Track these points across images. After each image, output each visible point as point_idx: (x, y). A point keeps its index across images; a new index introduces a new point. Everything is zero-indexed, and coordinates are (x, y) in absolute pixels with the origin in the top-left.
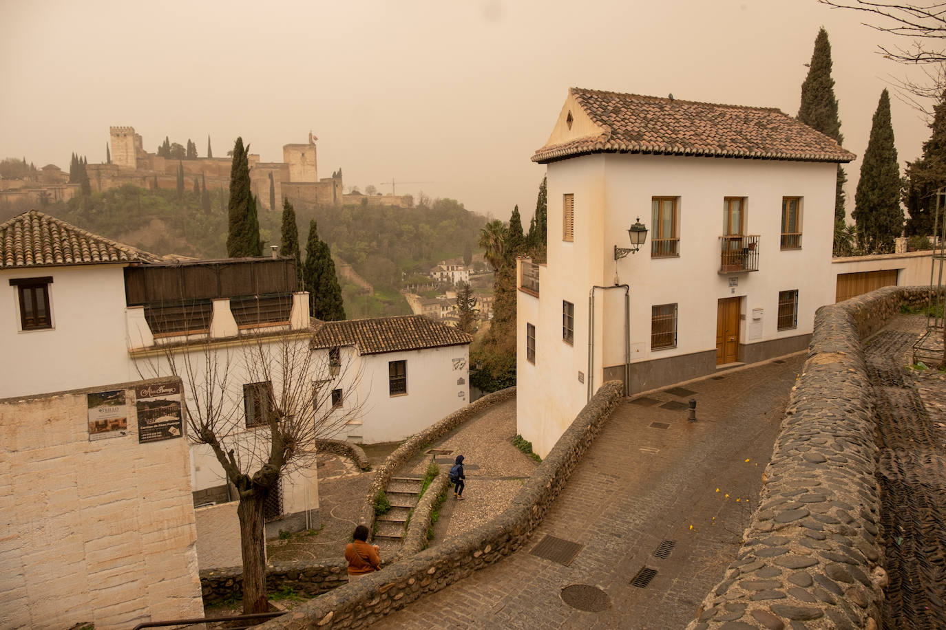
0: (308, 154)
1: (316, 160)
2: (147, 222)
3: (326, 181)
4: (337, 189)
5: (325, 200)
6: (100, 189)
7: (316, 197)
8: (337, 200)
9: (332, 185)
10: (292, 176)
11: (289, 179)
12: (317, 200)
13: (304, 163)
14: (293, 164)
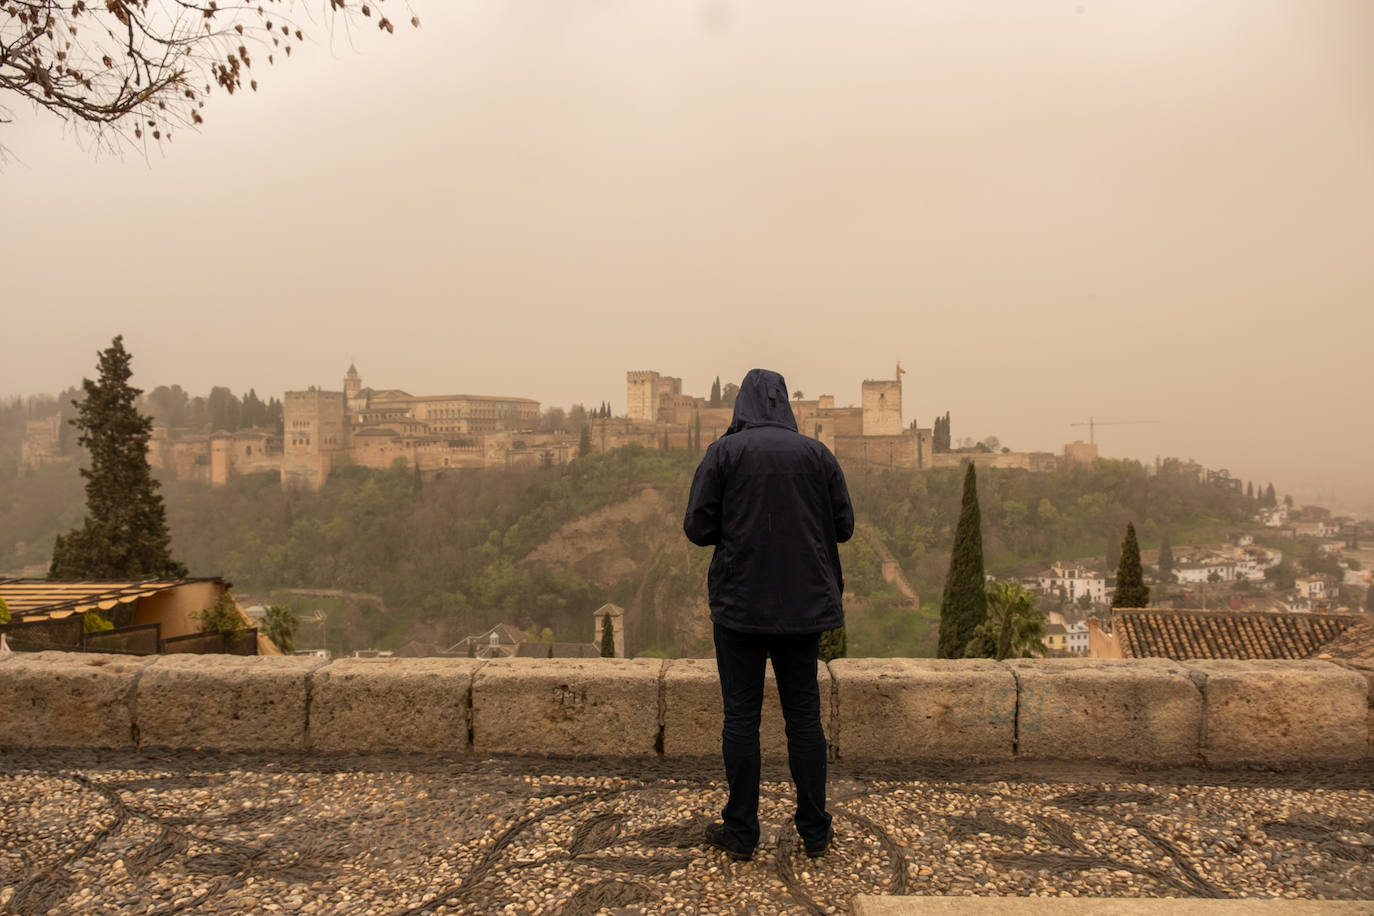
0: (890, 395)
1: (900, 403)
2: (637, 493)
3: (908, 433)
4: (923, 444)
5: (904, 460)
6: (603, 449)
7: (891, 456)
8: (924, 460)
9: (916, 439)
10: (865, 426)
11: (862, 430)
12: (891, 461)
13: (882, 406)
14: (867, 410)
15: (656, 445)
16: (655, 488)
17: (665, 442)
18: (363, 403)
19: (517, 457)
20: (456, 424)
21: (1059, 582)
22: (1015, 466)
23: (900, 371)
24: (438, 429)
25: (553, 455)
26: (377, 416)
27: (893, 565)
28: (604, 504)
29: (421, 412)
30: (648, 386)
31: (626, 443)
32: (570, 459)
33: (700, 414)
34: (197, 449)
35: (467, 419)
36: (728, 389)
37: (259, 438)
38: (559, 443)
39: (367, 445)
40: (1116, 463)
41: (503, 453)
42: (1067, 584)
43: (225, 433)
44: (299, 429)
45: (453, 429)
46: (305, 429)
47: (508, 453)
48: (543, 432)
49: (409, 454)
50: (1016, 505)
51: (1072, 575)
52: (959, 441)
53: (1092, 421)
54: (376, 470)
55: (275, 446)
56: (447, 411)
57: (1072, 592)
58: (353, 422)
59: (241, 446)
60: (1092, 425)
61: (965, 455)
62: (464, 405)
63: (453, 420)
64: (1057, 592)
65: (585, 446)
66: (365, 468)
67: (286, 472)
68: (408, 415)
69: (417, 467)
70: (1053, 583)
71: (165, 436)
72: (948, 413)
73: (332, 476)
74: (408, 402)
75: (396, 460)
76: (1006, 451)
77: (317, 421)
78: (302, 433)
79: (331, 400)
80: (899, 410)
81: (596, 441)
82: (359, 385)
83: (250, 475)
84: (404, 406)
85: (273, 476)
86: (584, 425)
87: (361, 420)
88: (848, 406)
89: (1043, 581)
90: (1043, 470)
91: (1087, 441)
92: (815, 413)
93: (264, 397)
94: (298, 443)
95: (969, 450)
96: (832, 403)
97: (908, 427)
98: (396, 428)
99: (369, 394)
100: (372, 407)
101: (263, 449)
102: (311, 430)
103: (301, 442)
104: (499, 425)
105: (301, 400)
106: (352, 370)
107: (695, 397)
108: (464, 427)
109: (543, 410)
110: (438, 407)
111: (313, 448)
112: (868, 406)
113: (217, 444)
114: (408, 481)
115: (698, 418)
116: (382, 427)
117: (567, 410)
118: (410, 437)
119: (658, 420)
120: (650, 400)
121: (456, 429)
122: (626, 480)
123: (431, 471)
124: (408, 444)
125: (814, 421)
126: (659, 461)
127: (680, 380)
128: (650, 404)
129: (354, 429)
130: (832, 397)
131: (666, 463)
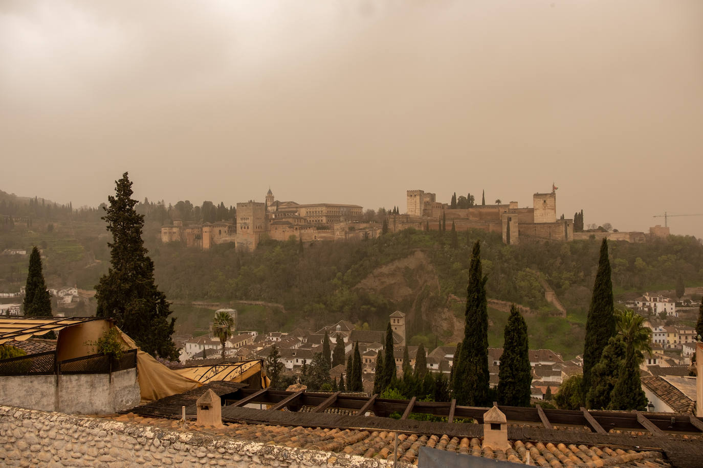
0: (549, 201)
1: (555, 205)
2: (413, 253)
3: (559, 222)
4: (568, 227)
5: (557, 236)
6: (395, 230)
7: (550, 234)
8: (568, 236)
9: (564, 225)
10: (535, 218)
11: (533, 220)
12: (550, 237)
13: (545, 207)
14: (536, 209)
15: (422, 229)
16: (422, 251)
17: (427, 227)
18: (275, 208)
19: (351, 235)
20: (320, 219)
21: (647, 304)
22: (621, 239)
23: (555, 188)
24: (312, 221)
25: (369, 234)
26: (281, 215)
27: (552, 293)
28: (395, 259)
29: (303, 213)
30: (418, 197)
31: (406, 228)
32: (378, 236)
33: (445, 213)
34: (196, 231)
35: (326, 216)
36: (460, 199)
37: (225, 226)
38: (372, 228)
39: (276, 229)
40: (681, 237)
41: (343, 233)
42: (652, 305)
43: (209, 224)
44: (243, 221)
45: (319, 221)
46: (247, 221)
47: (346, 233)
48: (364, 222)
49: (297, 233)
50: (621, 261)
51: (655, 300)
52: (589, 226)
53: (666, 215)
54: (281, 241)
55: (233, 230)
56: (316, 212)
57: (655, 310)
58: (269, 218)
59: (217, 230)
60: (666, 217)
61: (592, 233)
62: (324, 209)
63: (319, 216)
64: (646, 309)
65: (385, 229)
66: (276, 240)
67: (238, 243)
68: (296, 214)
69: (301, 240)
70: (644, 304)
71: (182, 225)
72: (582, 210)
73: (260, 245)
74: (297, 207)
75: (290, 237)
76: (615, 231)
77: (252, 217)
78: (245, 223)
79: (259, 207)
80: (554, 209)
81: (391, 226)
82: (273, 200)
83: (220, 244)
84: (295, 209)
85: (232, 244)
86: (385, 218)
87: (274, 217)
88: (525, 207)
89: (638, 303)
90: (637, 241)
91: (663, 225)
92: (507, 211)
93: (227, 206)
94: (243, 228)
95: (594, 231)
96: (517, 206)
97: (560, 218)
98: (290, 220)
99: (277, 204)
100: (279, 210)
101: (227, 231)
102: (249, 221)
103: (245, 228)
104: (342, 219)
105: (245, 207)
106: (270, 192)
107: (443, 203)
108: (324, 220)
109: (364, 211)
110: (312, 210)
111: (250, 231)
112: (537, 207)
113: (206, 229)
114: (296, 246)
115: (444, 214)
116: (284, 220)
117: (376, 211)
118: (297, 225)
119: (423, 216)
120: (419, 205)
121: (320, 221)
122: (406, 247)
123: (308, 242)
124: (296, 228)
125: (507, 215)
126: (424, 237)
127: (435, 194)
128: (419, 207)
129: (270, 222)
130: (517, 202)
131: (427, 238)
